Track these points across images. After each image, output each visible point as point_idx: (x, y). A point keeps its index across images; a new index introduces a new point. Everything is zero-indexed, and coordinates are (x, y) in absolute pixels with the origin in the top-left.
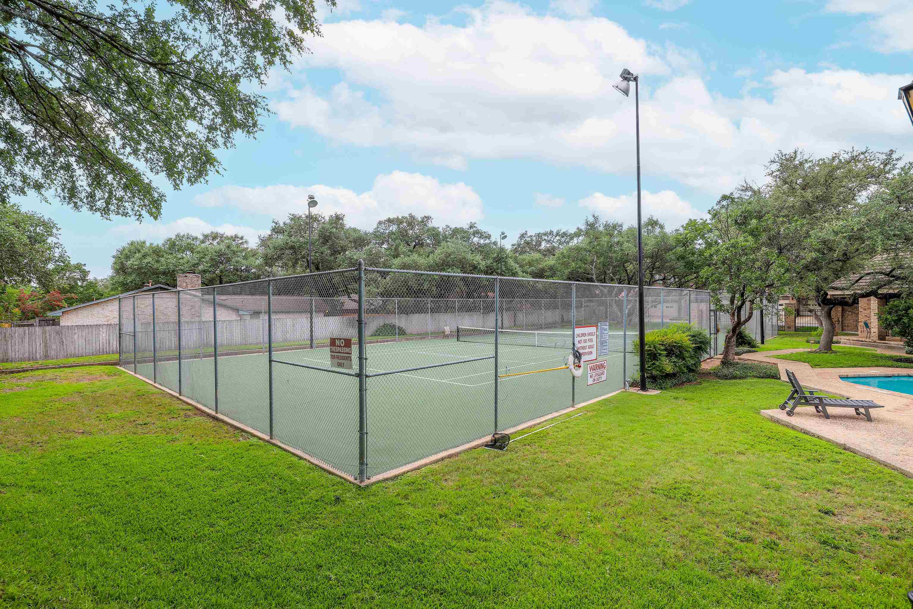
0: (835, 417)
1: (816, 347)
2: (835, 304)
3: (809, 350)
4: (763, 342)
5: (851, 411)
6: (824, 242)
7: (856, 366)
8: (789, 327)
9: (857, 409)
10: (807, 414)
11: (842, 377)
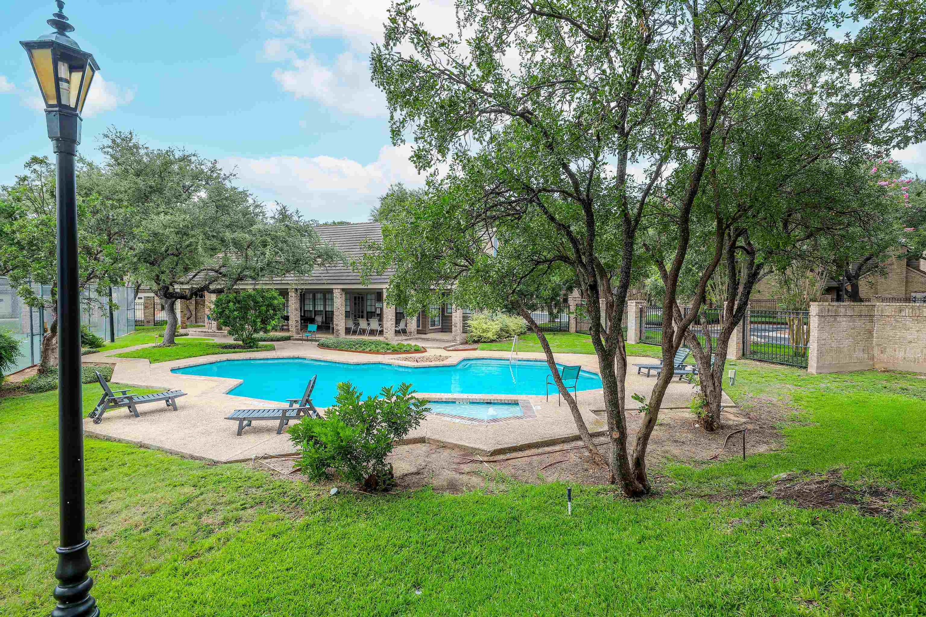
0: (145, 414)
1: (160, 341)
2: (177, 298)
3: (154, 345)
4: (113, 340)
5: (162, 404)
6: (155, 234)
7: (190, 357)
8: (149, 322)
9: (167, 401)
10: (120, 417)
11: (173, 370)
